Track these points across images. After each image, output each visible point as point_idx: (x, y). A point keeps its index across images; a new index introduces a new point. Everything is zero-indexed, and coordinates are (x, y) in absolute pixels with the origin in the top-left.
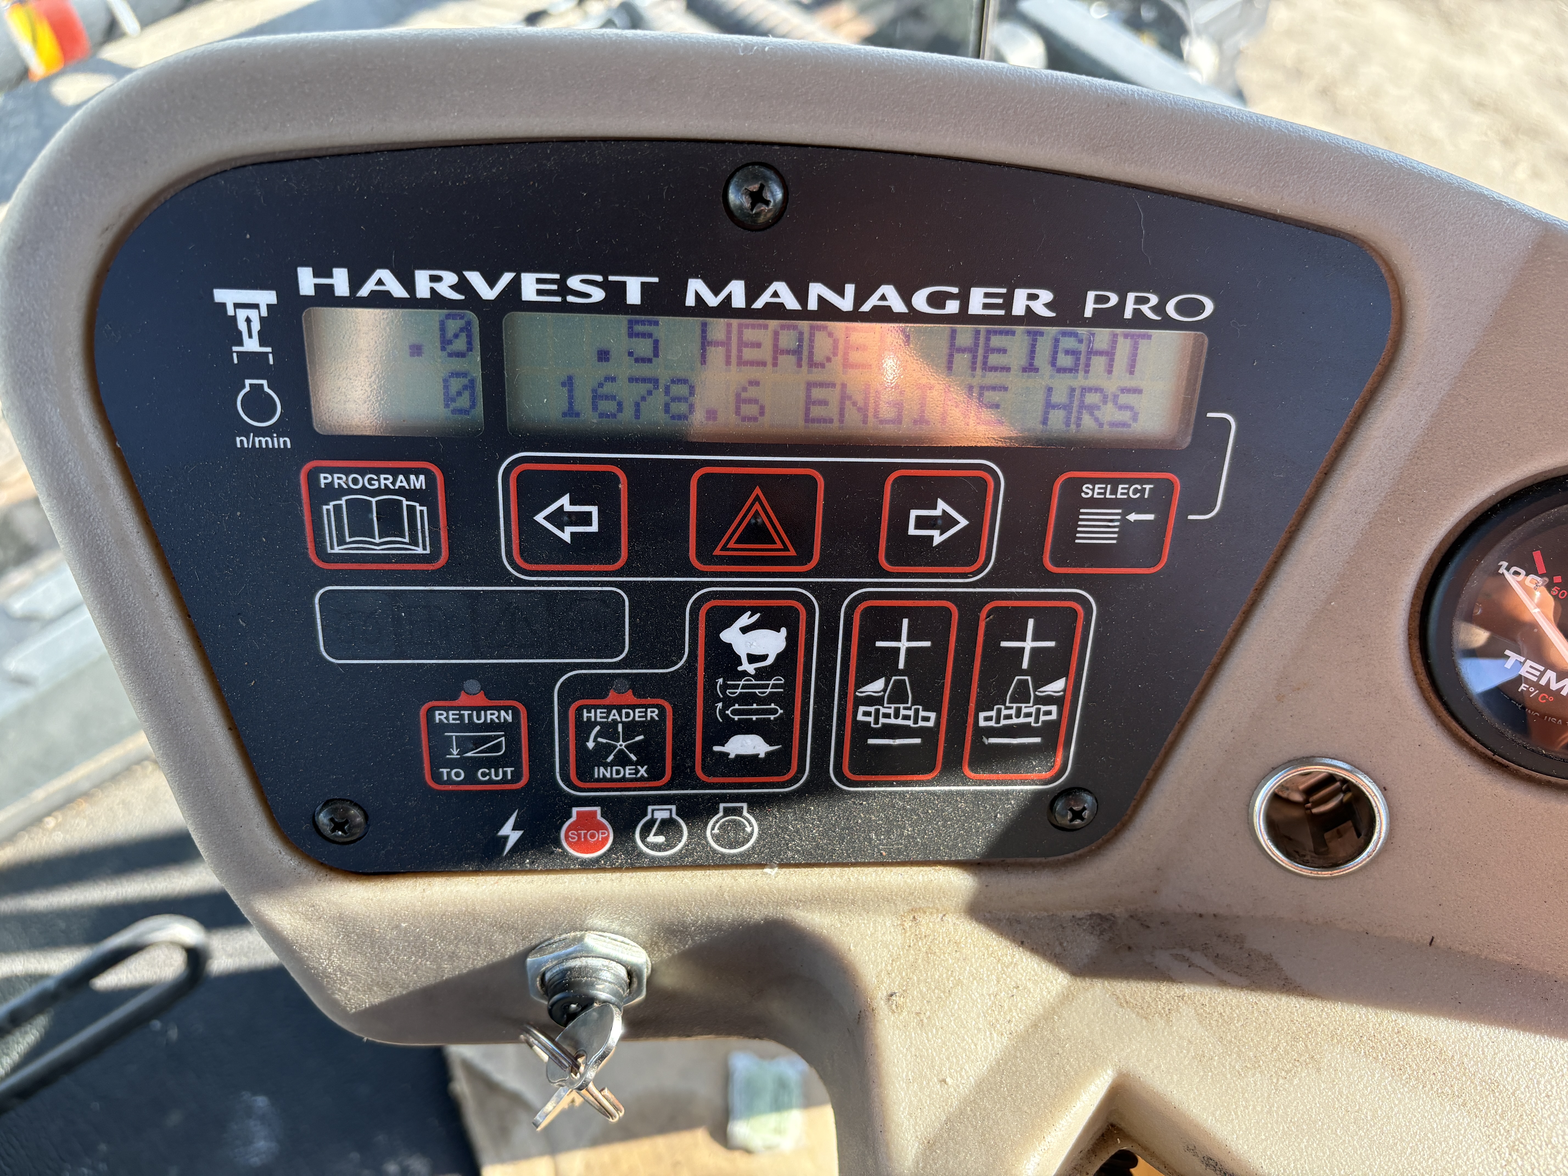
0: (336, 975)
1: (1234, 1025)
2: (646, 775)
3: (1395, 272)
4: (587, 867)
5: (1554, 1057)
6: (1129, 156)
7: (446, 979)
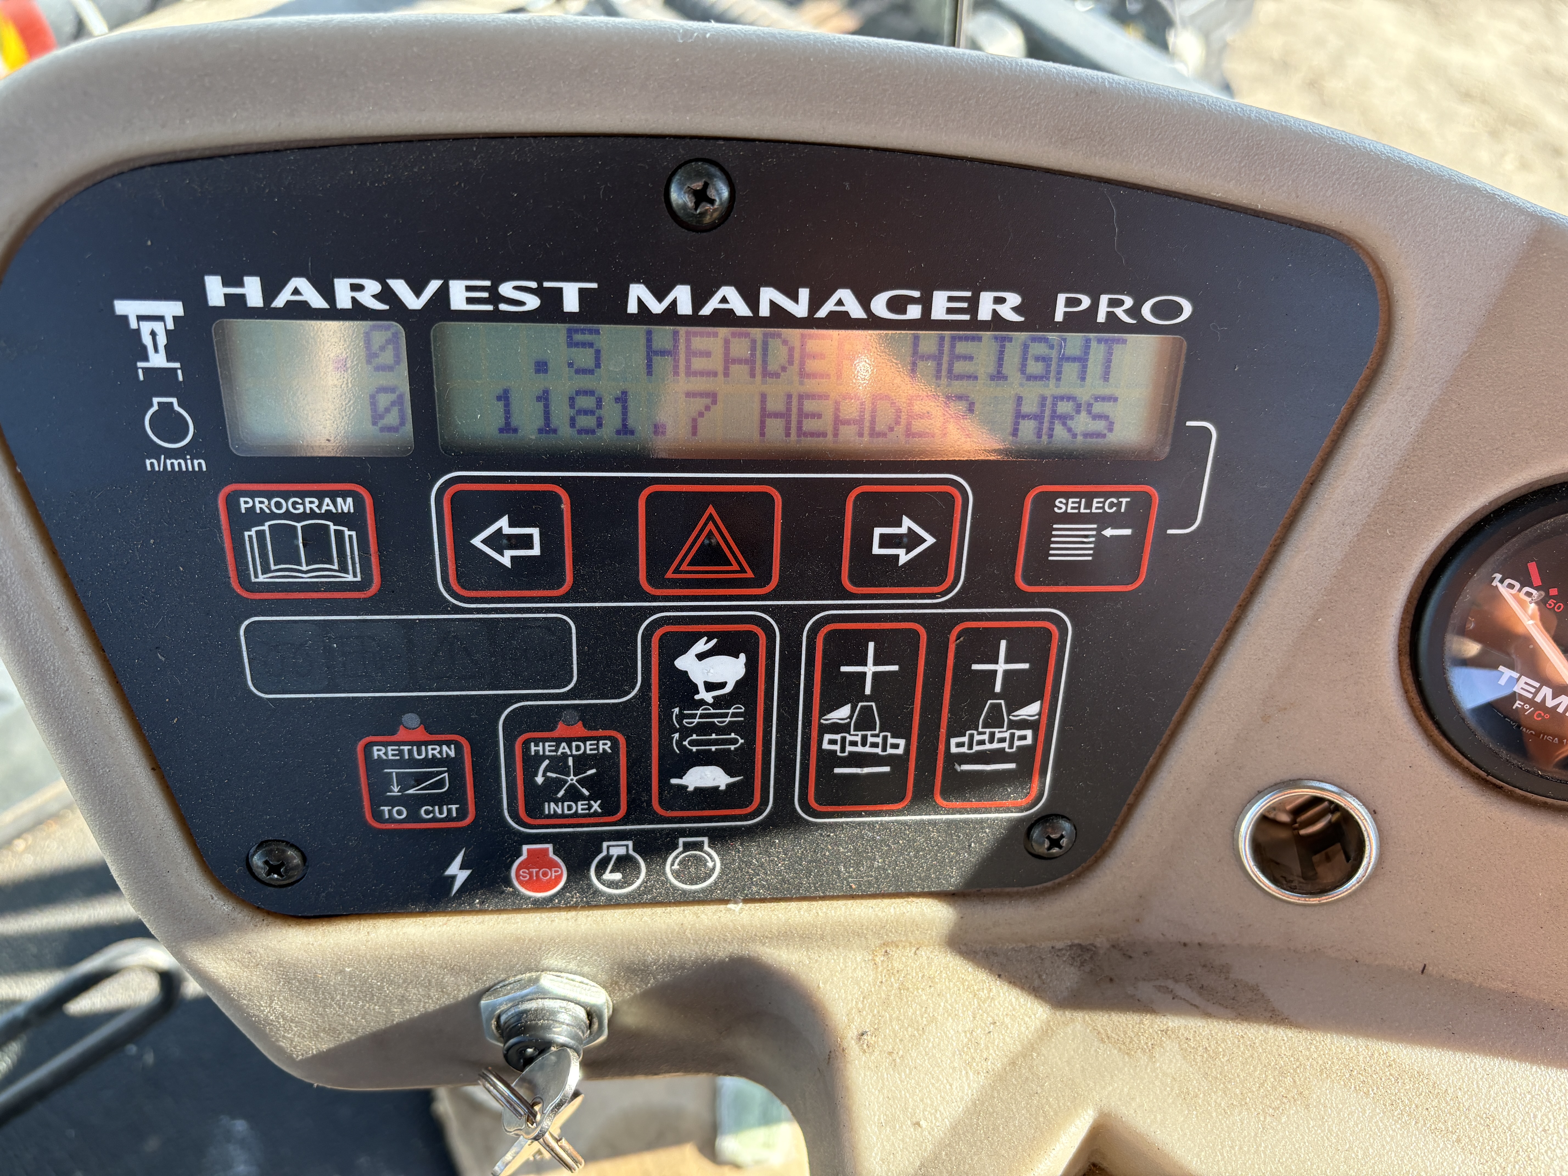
0: (279, 1023)
1: (1220, 1060)
2: (600, 810)
3: (1383, 271)
4: (540, 906)
5: (1551, 1090)
6: (1100, 148)
7: (397, 1024)
